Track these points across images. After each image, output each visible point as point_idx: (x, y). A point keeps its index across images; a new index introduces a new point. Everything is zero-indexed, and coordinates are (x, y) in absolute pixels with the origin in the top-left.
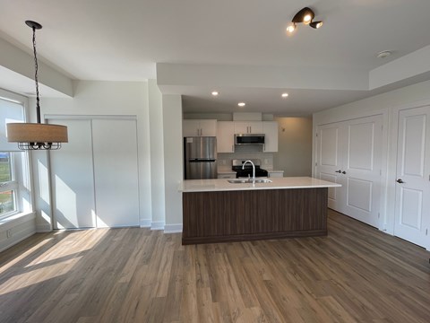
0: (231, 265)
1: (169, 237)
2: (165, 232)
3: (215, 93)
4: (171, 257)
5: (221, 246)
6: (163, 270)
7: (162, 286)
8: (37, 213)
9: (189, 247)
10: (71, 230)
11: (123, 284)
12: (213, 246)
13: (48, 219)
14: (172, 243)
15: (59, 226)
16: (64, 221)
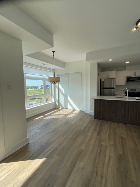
0: (110, 128)
1: (90, 115)
2: (89, 114)
3: (111, 60)
4: (88, 121)
5: (109, 122)
6: (85, 124)
7: (83, 127)
8: (55, 102)
9: (96, 120)
10: (63, 108)
11: (72, 124)
12: (105, 122)
13: (58, 104)
14: (90, 117)
15: (60, 107)
16: (61, 106)
